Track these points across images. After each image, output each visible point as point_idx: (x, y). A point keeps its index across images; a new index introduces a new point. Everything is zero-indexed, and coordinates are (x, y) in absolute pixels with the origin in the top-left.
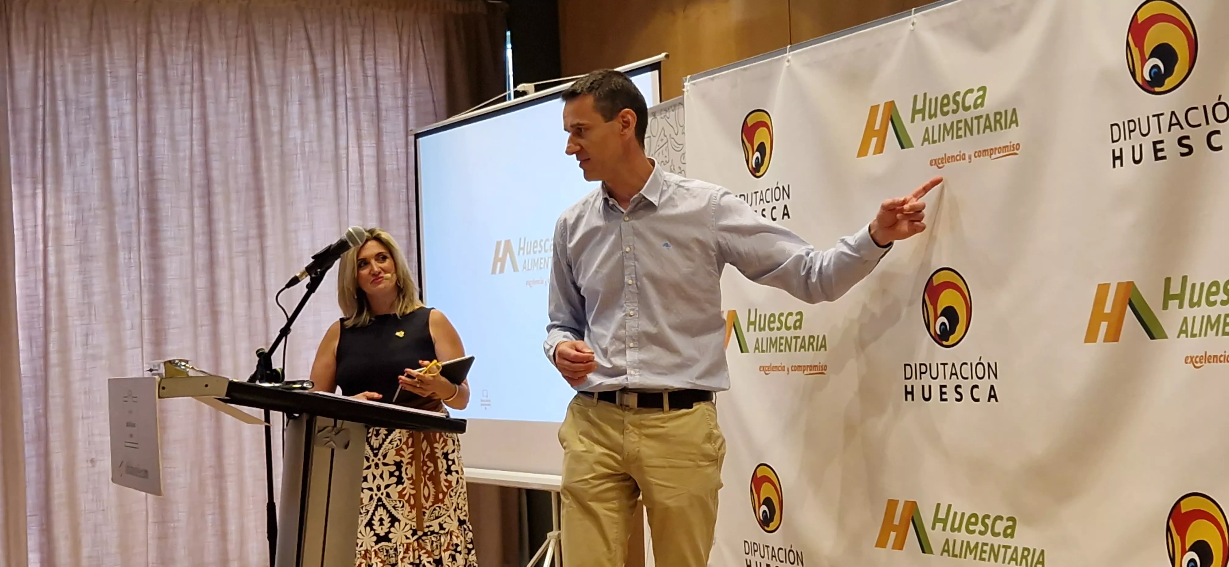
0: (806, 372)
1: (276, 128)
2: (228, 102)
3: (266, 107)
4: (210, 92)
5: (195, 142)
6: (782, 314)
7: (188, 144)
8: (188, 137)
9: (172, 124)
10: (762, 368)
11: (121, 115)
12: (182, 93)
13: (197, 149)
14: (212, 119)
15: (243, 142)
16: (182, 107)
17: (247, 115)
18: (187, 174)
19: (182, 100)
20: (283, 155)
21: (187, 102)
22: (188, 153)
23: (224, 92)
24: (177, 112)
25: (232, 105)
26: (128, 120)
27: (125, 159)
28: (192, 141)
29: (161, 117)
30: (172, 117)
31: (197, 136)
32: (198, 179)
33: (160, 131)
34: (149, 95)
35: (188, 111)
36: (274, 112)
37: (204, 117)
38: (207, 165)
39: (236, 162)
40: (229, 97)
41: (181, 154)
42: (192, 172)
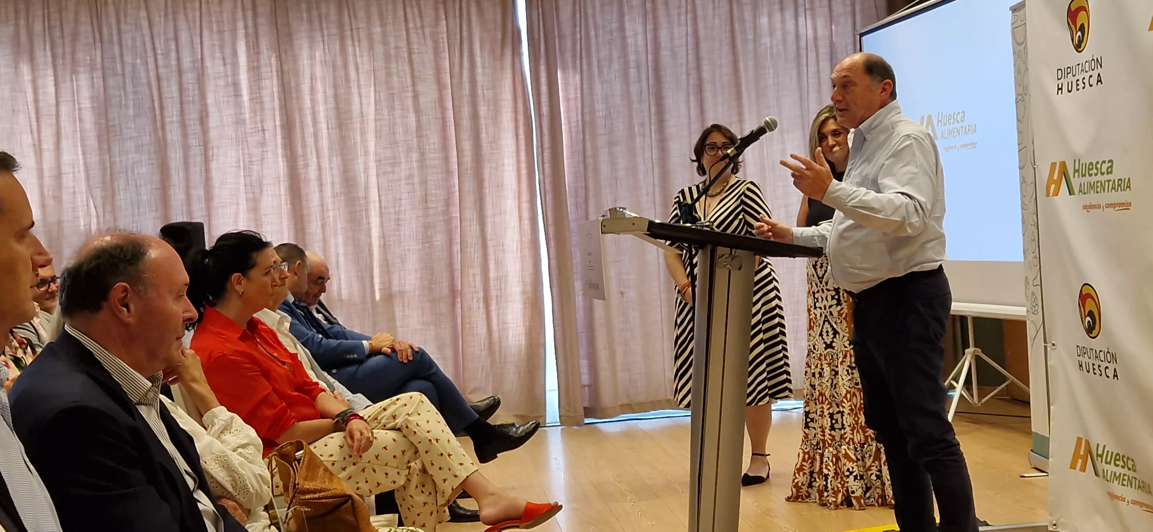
0: (1116, 209)
1: (750, 37)
2: (714, 19)
3: (742, 21)
4: (700, 12)
5: (689, 52)
6: (1098, 163)
7: (685, 53)
8: (684, 48)
9: (672, 39)
10: (1085, 207)
11: (636, 34)
12: (679, 14)
13: (691, 57)
14: (702, 33)
15: (726, 49)
16: (679, 25)
17: (728, 27)
18: (684, 77)
19: (679, 20)
20: (756, 57)
21: (683, 22)
22: (684, 60)
23: (710, 11)
24: (676, 30)
25: (717, 21)
26: (640, 37)
27: (638, 67)
28: (687, 50)
29: (664, 34)
30: (672, 34)
31: (691, 47)
32: (693, 80)
33: (663, 45)
34: (655, 18)
35: (684, 28)
36: (749, 25)
37: (696, 31)
38: (699, 68)
39: (721, 65)
40: (714, 14)
41: (680, 62)
42: (688, 75)
